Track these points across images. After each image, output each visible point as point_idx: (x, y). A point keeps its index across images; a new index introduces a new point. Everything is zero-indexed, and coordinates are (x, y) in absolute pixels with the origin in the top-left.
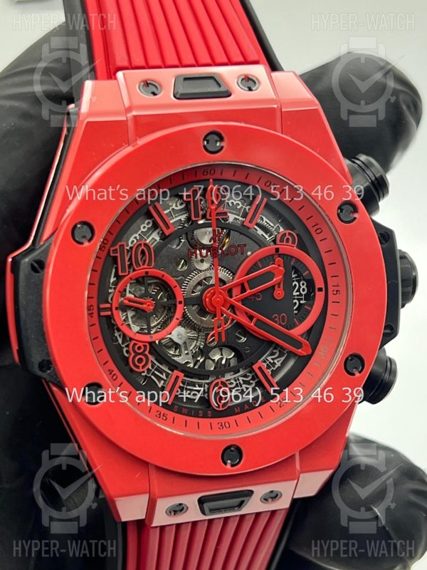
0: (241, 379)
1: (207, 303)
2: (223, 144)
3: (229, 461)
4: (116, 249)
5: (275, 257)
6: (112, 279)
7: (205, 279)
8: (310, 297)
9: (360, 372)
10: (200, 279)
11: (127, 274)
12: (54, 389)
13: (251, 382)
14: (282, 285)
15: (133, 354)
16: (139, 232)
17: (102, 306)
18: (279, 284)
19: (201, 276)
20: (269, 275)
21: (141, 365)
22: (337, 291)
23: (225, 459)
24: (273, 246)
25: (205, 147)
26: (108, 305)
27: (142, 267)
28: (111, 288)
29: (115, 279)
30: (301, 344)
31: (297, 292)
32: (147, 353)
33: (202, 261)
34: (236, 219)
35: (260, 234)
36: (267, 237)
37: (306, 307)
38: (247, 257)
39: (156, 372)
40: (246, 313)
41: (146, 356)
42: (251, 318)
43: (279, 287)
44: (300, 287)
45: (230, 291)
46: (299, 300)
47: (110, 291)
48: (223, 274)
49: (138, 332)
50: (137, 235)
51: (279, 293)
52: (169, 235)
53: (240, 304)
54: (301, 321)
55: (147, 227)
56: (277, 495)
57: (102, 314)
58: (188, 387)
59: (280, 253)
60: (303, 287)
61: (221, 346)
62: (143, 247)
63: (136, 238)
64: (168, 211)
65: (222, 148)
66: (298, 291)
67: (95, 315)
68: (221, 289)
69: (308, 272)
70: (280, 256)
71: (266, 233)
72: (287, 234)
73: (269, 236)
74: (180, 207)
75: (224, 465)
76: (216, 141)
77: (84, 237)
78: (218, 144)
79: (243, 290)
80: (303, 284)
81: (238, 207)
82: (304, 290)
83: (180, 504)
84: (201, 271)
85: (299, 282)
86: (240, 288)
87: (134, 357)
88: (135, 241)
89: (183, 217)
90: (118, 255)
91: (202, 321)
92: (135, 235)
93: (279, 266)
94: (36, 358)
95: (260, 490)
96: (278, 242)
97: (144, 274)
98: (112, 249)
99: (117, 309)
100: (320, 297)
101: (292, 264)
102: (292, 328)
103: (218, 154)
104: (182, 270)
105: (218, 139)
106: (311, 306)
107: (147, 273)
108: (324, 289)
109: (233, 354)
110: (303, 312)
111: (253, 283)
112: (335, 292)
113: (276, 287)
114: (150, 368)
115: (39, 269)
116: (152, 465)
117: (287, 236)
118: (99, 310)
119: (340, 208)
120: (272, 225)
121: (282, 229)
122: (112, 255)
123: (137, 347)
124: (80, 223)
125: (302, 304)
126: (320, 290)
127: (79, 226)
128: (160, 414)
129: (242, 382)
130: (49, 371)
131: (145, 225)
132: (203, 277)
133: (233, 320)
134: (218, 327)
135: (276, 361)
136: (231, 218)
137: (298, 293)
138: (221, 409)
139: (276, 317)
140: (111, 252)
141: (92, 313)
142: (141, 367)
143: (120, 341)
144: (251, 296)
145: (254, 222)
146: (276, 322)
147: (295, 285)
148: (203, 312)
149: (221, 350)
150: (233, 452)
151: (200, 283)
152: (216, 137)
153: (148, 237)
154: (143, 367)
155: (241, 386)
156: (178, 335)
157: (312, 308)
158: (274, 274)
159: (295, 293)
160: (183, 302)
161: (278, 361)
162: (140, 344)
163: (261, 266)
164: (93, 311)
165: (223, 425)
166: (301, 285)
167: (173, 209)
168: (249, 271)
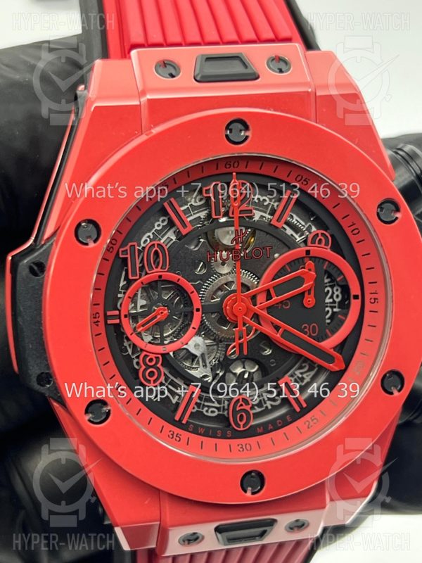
0: (264, 395)
1: (228, 312)
2: (248, 133)
3: (250, 488)
4: (127, 250)
5: (306, 260)
6: (122, 283)
7: (226, 284)
8: (344, 305)
9: (399, 391)
10: (220, 284)
11: (138, 277)
12: (55, 404)
13: (277, 398)
14: (312, 292)
15: (144, 367)
16: (153, 231)
17: (109, 313)
18: (309, 290)
19: (223, 280)
20: (299, 281)
21: (152, 379)
22: (375, 299)
23: (245, 486)
24: (304, 248)
25: (227, 136)
26: (117, 312)
27: (155, 270)
28: (120, 293)
29: (125, 282)
30: (334, 358)
31: (330, 298)
32: (159, 365)
33: (223, 264)
34: (262, 217)
35: (289, 234)
36: (297, 236)
37: (339, 316)
38: (274, 259)
39: (170, 387)
40: (272, 323)
41: (158, 369)
42: (277, 328)
43: (309, 294)
44: (333, 293)
45: (254, 298)
46: (332, 308)
47: (119, 296)
48: (247, 278)
49: (150, 343)
50: (150, 234)
51: (309, 301)
52: (187, 234)
53: (265, 313)
54: (333, 332)
55: (162, 224)
56: (303, 525)
57: (109, 322)
58: (206, 404)
59: (311, 255)
60: (336, 293)
61: (243, 359)
62: (156, 248)
63: (149, 237)
64: (185, 207)
65: (247, 137)
66: (332, 297)
67: (102, 323)
68: (244, 296)
69: (342, 277)
70: (311, 258)
71: (297, 233)
72: (320, 235)
73: (300, 236)
74: (199, 204)
75: (243, 492)
76: (241, 131)
77: (89, 237)
78: (242, 134)
79: (269, 297)
80: (337, 290)
81: (265, 204)
82: (337, 296)
83: (195, 533)
84: (221, 275)
85: (332, 287)
86: (265, 295)
87: (145, 370)
88: (148, 240)
89: (203, 215)
90: (129, 256)
91: (222, 331)
92: (148, 234)
93: (310, 270)
94: (34, 370)
95: (284, 520)
96: (309, 243)
97: (157, 279)
98: (121, 250)
99: (126, 316)
100: (355, 305)
101: (325, 268)
102: (323, 340)
103: (242, 145)
104: (201, 273)
105: (243, 128)
106: (346, 315)
107: (160, 277)
108: (360, 297)
109: (257, 367)
110: (336, 322)
111: (279, 289)
112: (373, 301)
113: (306, 294)
114: (164, 382)
115: (38, 272)
116: (163, 491)
117: (320, 237)
118: (106, 318)
119: (380, 206)
120: (303, 223)
121: (314, 229)
122: (121, 256)
123: (148, 359)
124: (84, 221)
125: (336, 312)
126: (356, 297)
127: (83, 224)
128: (172, 435)
129: (266, 399)
130: (48, 386)
131: (160, 223)
132: (223, 282)
133: (256, 330)
134: (240, 339)
135: (305, 376)
136: (257, 215)
137: (331, 300)
138: (242, 429)
139: (305, 327)
140: (120, 253)
141: (98, 322)
142: (152, 382)
143: (130, 351)
144: (277, 304)
145: (283, 220)
146: (305, 333)
147: (328, 291)
148: (223, 320)
149: (243, 363)
150: (254, 479)
151: (220, 289)
152: (240, 126)
153: (162, 237)
154: (155, 381)
155: (265, 403)
156: (195, 346)
157: (346, 317)
158: (304, 279)
159: (328, 300)
160: (201, 310)
161: (307, 376)
162: (152, 356)
163: (289, 270)
164: (99, 319)
165: (244, 447)
166: (335, 291)
167: (191, 205)
168: (276, 275)
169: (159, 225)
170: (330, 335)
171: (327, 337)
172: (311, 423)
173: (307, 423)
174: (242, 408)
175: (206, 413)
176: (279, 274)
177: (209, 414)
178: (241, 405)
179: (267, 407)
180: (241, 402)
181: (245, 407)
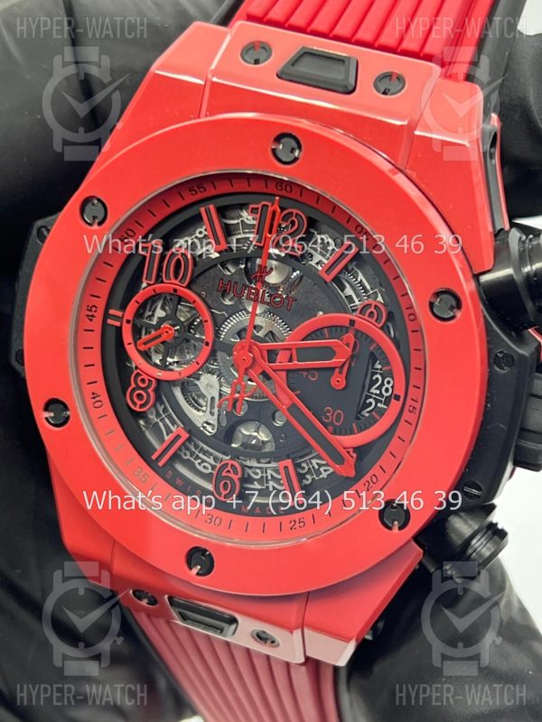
0: (269, 472)
2: (300, 155)
3: (199, 567)
5: (346, 330)
14: (344, 371)
17: (112, 312)
18: (341, 368)
20: (328, 352)
21: (139, 403)
22: (413, 408)
24: (348, 316)
26: (120, 314)
27: (173, 281)
30: (343, 459)
31: (377, 388)
32: (150, 390)
37: (374, 413)
38: (315, 316)
39: (167, 420)
41: (148, 394)
43: (340, 373)
44: (382, 384)
45: (272, 355)
46: (377, 401)
48: (279, 327)
51: (338, 381)
52: (219, 253)
54: (361, 429)
57: (109, 321)
59: (356, 326)
60: (386, 386)
61: (258, 421)
62: (180, 257)
66: (379, 388)
67: (98, 320)
69: (389, 367)
72: (373, 306)
75: (187, 568)
77: (95, 218)
82: (387, 390)
85: (383, 377)
93: (346, 344)
96: (359, 313)
97: (172, 291)
99: (129, 321)
100: (393, 407)
103: (288, 167)
107: (176, 290)
108: (402, 399)
109: (270, 436)
111: (303, 353)
112: (411, 409)
113: (336, 371)
117: (373, 309)
118: (106, 315)
121: (380, 298)
123: (140, 378)
124: (97, 199)
126: (397, 397)
127: (95, 201)
129: (269, 478)
135: (322, 469)
138: (222, 499)
139: (329, 411)
142: (138, 405)
145: (332, 274)
154: (142, 406)
155: (267, 483)
156: (207, 385)
157: (381, 417)
158: (335, 352)
159: (373, 390)
160: (210, 345)
161: (325, 471)
162: (146, 377)
163: (327, 336)
164: (95, 314)
165: (213, 520)
166: (385, 383)
167: (242, 221)
168: (309, 335)
169: (200, 233)
170: (356, 431)
171: (352, 433)
172: (297, 525)
173: (293, 523)
174: (228, 474)
175: (198, 466)
176: (313, 335)
177: (200, 468)
178: (228, 471)
179: (268, 487)
180: (229, 468)
181: (232, 475)
